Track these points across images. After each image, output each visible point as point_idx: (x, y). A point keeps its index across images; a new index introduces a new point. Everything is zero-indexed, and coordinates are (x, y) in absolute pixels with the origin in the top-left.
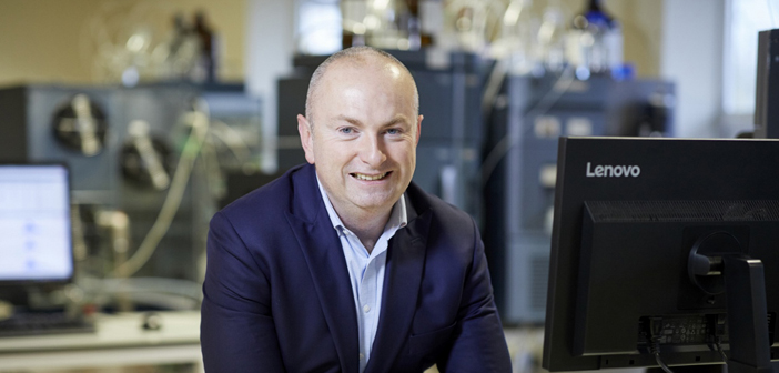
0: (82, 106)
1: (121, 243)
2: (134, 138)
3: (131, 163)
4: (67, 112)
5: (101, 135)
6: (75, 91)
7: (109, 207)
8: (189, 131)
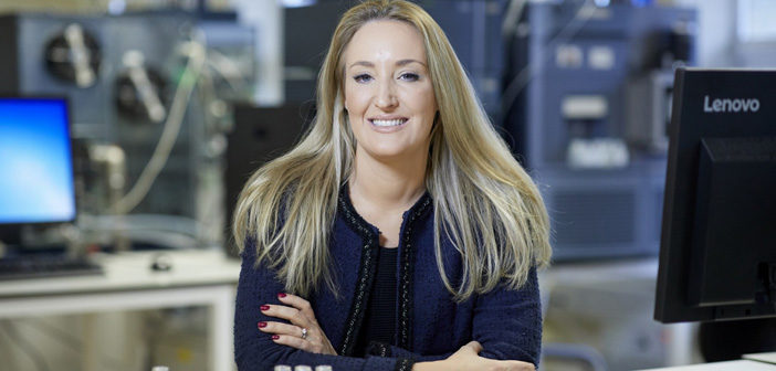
0: (74, 36)
1: (117, 179)
2: (129, 69)
3: (126, 96)
4: (60, 42)
5: (95, 65)
6: (68, 20)
7: (104, 141)
8: (185, 61)
